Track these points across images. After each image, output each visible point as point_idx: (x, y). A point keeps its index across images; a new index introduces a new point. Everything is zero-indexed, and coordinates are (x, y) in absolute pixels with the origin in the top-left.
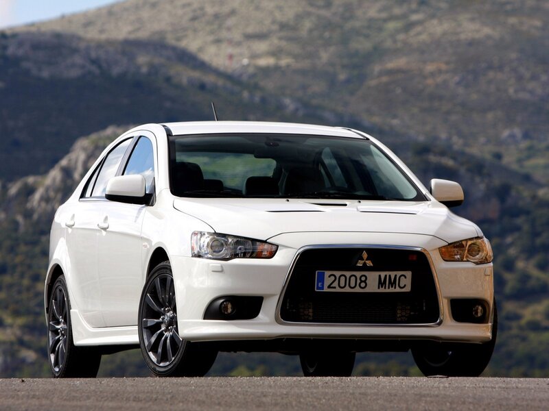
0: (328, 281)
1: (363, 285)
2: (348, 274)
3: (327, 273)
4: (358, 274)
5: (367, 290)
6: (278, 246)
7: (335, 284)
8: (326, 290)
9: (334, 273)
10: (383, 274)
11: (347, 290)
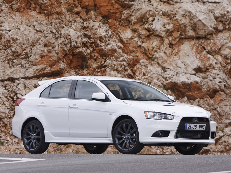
0: (188, 126)
1: (196, 128)
2: (193, 124)
3: (188, 124)
4: (195, 125)
5: (196, 129)
6: (174, 116)
7: (189, 128)
8: (187, 129)
9: (190, 124)
10: (200, 125)
11: (192, 129)
